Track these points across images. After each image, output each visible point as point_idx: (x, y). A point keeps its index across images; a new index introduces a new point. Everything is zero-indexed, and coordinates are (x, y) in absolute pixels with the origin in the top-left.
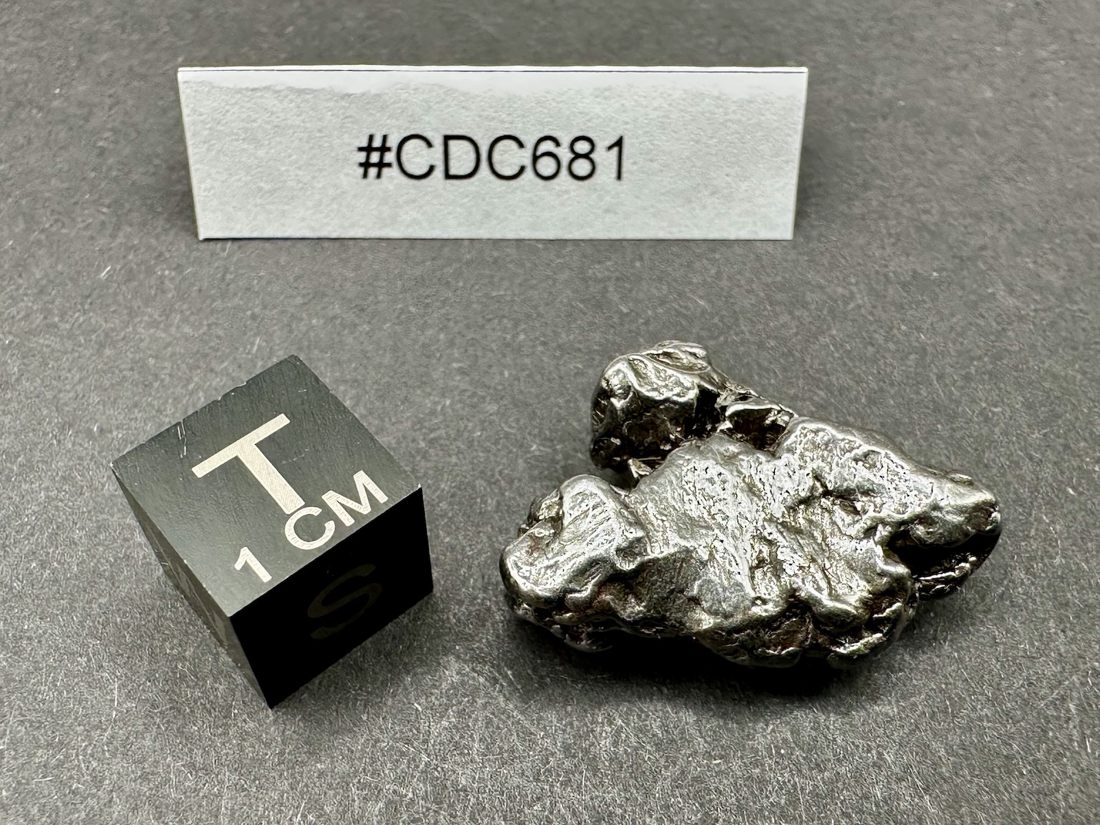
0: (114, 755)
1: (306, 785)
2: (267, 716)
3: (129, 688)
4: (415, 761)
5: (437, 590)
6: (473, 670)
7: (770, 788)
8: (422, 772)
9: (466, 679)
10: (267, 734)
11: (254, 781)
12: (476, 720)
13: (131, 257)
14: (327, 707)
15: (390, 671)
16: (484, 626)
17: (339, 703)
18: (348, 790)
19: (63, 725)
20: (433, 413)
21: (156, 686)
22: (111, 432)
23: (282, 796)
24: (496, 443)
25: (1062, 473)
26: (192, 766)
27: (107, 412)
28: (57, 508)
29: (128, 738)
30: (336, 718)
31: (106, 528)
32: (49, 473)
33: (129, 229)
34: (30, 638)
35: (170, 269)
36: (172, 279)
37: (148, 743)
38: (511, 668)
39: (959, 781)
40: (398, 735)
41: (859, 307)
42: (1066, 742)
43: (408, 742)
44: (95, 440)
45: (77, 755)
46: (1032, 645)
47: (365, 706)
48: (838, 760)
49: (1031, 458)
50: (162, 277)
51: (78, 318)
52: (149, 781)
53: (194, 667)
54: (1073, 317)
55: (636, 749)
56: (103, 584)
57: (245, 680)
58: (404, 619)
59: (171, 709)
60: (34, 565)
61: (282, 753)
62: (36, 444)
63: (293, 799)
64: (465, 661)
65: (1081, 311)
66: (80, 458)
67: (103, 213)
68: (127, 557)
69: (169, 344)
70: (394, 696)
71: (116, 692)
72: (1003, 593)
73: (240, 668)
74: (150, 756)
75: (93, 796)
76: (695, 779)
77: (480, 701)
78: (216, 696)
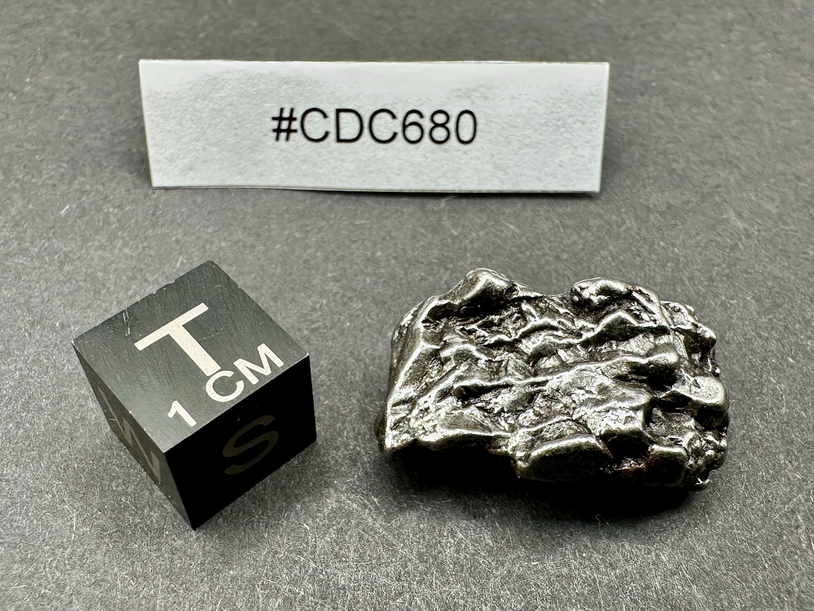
0: (73, 568)
1: (222, 588)
2: (191, 536)
3: (85, 516)
4: (305, 567)
5: (319, 440)
6: (348, 498)
7: (576, 582)
8: (310, 576)
9: (343, 505)
10: (191, 549)
11: (181, 585)
12: (351, 536)
13: (84, 198)
14: (237, 528)
15: (285, 501)
16: (355, 465)
17: (246, 525)
18: (254, 589)
19: (33, 546)
20: (314, 309)
21: (105, 515)
22: (69, 326)
23: (203, 596)
24: (362, 331)
25: (783, 346)
26: (133, 575)
27: (67, 312)
28: (28, 382)
29: (84, 555)
30: (244, 537)
31: (66, 397)
32: (23, 358)
33: (82, 179)
34: (7, 481)
35: (114, 208)
36: (115, 215)
37: (99, 557)
38: (377, 497)
39: (717, 574)
40: (291, 548)
41: (629, 229)
42: (797, 544)
43: (300, 553)
44: (57, 332)
45: (45, 568)
46: (767, 472)
47: (266, 527)
48: (626, 561)
49: (760, 337)
50: (108, 213)
51: (44, 244)
52: (101, 586)
53: (135, 500)
54: (786, 235)
55: (474, 555)
56: (64, 439)
57: (174, 509)
58: (294, 462)
59: (116, 532)
60: (11, 425)
61: (202, 564)
62: (12, 336)
63: (212, 597)
64: (342, 492)
65: (792, 230)
66: (46, 347)
67: (64, 168)
68: (83, 419)
69: (112, 262)
70: (288, 518)
71: (74, 519)
72: (744, 435)
73: (169, 499)
74: (101, 568)
75: (58, 598)
76: (519, 577)
77: (353, 522)
78: (152, 521)
